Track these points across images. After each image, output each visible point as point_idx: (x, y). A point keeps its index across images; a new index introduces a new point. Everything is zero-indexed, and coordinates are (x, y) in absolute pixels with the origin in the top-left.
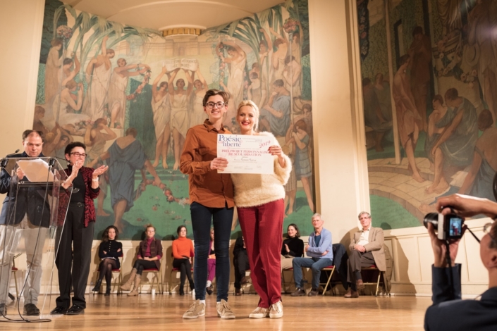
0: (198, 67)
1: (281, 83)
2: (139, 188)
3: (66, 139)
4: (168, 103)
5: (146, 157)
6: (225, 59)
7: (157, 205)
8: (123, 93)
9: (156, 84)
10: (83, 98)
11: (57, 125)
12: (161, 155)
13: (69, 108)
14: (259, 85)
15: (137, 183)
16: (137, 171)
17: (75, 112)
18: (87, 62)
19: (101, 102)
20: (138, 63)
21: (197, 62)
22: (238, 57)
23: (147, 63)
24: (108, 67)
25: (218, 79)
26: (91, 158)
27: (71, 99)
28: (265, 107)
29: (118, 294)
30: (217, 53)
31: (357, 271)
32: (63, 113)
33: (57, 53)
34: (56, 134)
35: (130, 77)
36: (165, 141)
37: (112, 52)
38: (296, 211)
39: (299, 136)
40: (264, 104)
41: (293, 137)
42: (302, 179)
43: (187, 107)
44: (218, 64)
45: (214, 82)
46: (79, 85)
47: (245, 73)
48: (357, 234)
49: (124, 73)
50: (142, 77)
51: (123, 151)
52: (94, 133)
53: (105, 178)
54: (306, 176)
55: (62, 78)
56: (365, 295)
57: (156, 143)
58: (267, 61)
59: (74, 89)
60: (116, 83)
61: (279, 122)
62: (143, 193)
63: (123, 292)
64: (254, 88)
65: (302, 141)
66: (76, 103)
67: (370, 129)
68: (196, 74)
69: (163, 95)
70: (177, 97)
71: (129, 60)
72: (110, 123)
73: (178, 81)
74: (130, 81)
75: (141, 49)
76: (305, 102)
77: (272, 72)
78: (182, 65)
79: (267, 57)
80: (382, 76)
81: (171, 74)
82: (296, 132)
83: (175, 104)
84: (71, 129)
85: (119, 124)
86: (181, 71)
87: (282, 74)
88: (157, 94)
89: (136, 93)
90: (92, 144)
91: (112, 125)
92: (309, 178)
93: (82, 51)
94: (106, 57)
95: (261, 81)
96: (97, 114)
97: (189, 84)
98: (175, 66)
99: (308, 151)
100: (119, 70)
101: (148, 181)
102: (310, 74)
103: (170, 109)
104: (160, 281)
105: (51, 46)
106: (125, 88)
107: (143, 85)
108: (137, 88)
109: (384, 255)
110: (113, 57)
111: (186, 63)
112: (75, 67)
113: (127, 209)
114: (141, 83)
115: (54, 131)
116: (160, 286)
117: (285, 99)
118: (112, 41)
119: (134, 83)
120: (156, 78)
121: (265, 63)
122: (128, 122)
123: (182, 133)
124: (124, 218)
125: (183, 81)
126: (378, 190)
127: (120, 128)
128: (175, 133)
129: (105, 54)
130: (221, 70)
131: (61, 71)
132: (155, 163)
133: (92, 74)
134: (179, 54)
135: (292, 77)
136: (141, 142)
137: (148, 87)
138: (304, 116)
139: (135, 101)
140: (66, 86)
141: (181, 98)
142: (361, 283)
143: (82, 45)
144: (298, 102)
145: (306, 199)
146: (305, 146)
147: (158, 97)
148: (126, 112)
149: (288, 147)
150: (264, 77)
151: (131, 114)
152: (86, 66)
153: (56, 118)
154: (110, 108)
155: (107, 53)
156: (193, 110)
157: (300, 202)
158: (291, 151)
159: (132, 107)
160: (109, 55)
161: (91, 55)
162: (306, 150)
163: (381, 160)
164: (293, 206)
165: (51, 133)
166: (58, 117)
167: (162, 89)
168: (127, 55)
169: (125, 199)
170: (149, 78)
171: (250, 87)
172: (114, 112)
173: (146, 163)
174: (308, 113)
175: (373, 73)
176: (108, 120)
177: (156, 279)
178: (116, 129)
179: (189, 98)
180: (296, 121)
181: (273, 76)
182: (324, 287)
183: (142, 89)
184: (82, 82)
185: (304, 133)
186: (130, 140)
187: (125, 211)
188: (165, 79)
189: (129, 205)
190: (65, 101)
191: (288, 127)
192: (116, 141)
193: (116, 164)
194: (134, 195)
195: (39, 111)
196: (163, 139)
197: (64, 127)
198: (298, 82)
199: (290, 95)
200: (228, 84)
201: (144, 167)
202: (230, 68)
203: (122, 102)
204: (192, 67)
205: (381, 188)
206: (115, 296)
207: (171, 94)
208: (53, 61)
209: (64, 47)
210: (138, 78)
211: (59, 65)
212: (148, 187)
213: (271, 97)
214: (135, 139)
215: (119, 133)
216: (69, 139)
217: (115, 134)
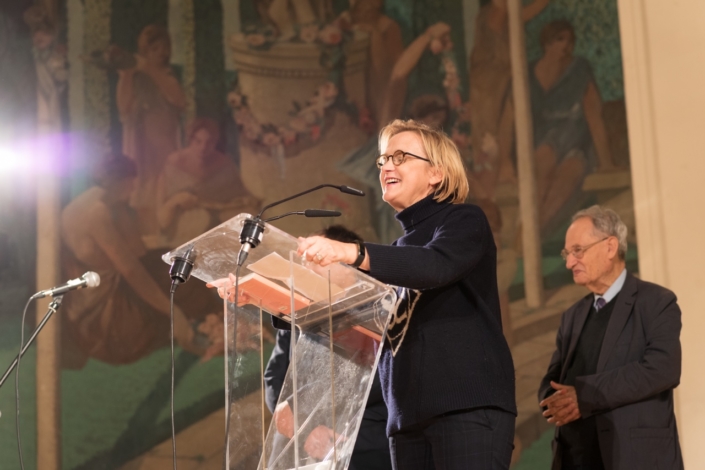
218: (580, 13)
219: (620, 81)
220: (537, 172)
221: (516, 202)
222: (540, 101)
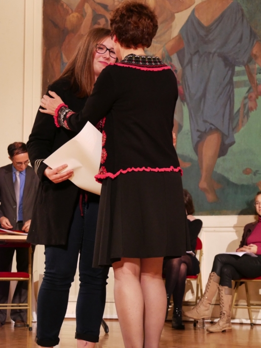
2: (244, 105)
15: (240, 94)
16: (237, 69)
34: (83, 15)
51: (208, 30)
62: (252, 114)
113: (223, 150)
115: (80, 9)
124: (219, 170)
136: (244, 7)
165: (75, 14)
169: (217, 130)
173: (255, 50)
187: (219, 156)
189: (227, 142)
192: (193, 11)
193: (196, 58)
194: (234, 120)
201: (252, 59)
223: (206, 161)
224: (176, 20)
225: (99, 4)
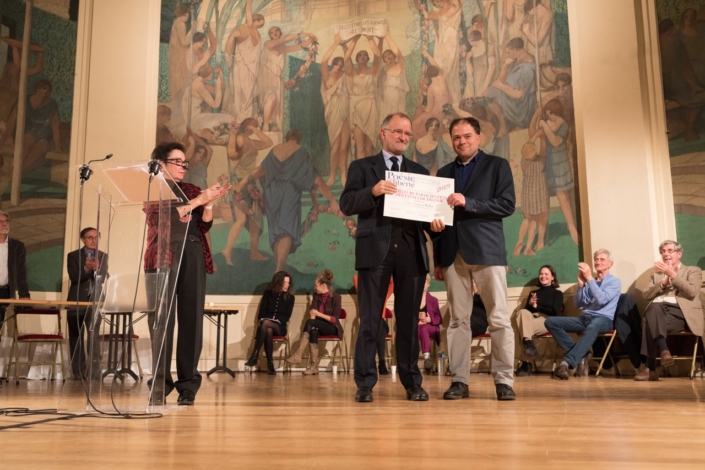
0: (388, 30)
1: (518, 43)
2: (309, 219)
3: (203, 151)
4: (345, 90)
5: (316, 172)
6: (429, 14)
7: (335, 242)
8: (279, 79)
9: (327, 61)
10: (223, 90)
11: (189, 132)
12: (338, 168)
13: (204, 106)
14: (484, 50)
15: (305, 211)
16: (304, 193)
17: (212, 110)
18: (226, 36)
19: (248, 94)
20: (298, 32)
21: (385, 22)
22: (448, 9)
23: (311, 31)
24: (255, 42)
25: (418, 46)
26: (239, 177)
27: (207, 92)
28: (493, 85)
29: (284, 372)
30: (417, 5)
31: (661, 337)
32: (196, 113)
33: (183, 26)
34: (188, 145)
35: (289, 54)
36: (343, 147)
37: (259, 18)
38: (550, 245)
39: (551, 126)
40: (493, 80)
41: (541, 128)
42: (558, 193)
43: (374, 93)
44: (418, 23)
45: (413, 52)
46: (216, 71)
47: (461, 33)
48: (656, 275)
49: (280, 48)
50: (305, 53)
51: (283, 164)
52: (240, 140)
53: (259, 204)
54: (565, 189)
55: (192, 62)
56: (670, 376)
57: (330, 150)
58: (496, 11)
59: (209, 78)
60: (268, 65)
61: (517, 106)
62: (314, 225)
63: (293, 369)
64: (476, 55)
65: (556, 133)
66: (214, 97)
67: (673, 105)
68: (384, 40)
69: (337, 78)
70: (358, 79)
71: (286, 29)
72: (263, 124)
73: (359, 55)
74: (287, 59)
75: (302, 11)
76: (560, 70)
77: (504, 26)
78: (364, 29)
79: (495, 4)
80: (695, 11)
81: (348, 45)
82: (546, 120)
83: (356, 90)
84: (208, 136)
85: (275, 125)
86: (362, 38)
87: (521, 29)
88: (328, 76)
89: (298, 77)
90: (239, 157)
91: (266, 127)
92: (569, 192)
93: (218, 21)
94: (251, 27)
95: (487, 44)
96: (243, 112)
97: (376, 58)
98: (352, 32)
99: (566, 149)
100: (272, 45)
101: (321, 207)
102: (567, 24)
103: (349, 98)
104: (344, 354)
105: (175, 17)
106: (282, 71)
107: (307, 65)
108: (299, 69)
109: (701, 311)
110: (262, 26)
111: (370, 26)
112: (209, 45)
113: (293, 249)
114: (305, 62)
115: (186, 139)
116: (345, 360)
117: (526, 69)
118: (260, 2)
119: (295, 63)
120: (325, 53)
121: (492, 13)
122: (288, 122)
123: (368, 133)
124: (290, 263)
125: (366, 54)
126: (690, 206)
127: (278, 130)
128: (358, 134)
129: (250, 23)
130: (423, 32)
131: (190, 52)
132: (330, 181)
133: (234, 53)
134: (359, 13)
135: (536, 32)
136: (309, 151)
137: (314, 67)
138: (560, 93)
139: (297, 89)
140: (199, 74)
141: (364, 80)
142: (667, 355)
143: (217, 12)
144: (548, 71)
145: (566, 225)
146: (561, 141)
147: (330, 81)
148: (284, 106)
149: (534, 144)
150: (492, 37)
151: (292, 109)
152: (224, 42)
153: (186, 122)
154: (261, 102)
155: (254, 21)
156: (383, 97)
157: (555, 231)
158: (538, 151)
159: (293, 98)
160: (257, 23)
161: (231, 25)
162: (564, 146)
163: (695, 154)
164: (545, 238)
166: (189, 120)
167: (336, 68)
168: (282, 21)
169: (289, 235)
170: (315, 53)
171: (470, 54)
172: (268, 107)
173: (317, 181)
174: (566, 88)
175: (677, 10)
176: (260, 120)
177: (338, 350)
178: (271, 133)
179: (376, 79)
180: (545, 103)
181: (506, 33)
182: (599, 361)
183: (306, 71)
184: (220, 66)
185: (560, 120)
186: (293, 147)
187: (290, 253)
188: (339, 52)
189: (296, 243)
190: (198, 96)
191: (533, 113)
192: (272, 150)
193: (273, 184)
194: (301, 229)
195: (164, 112)
196: (340, 143)
197: (199, 133)
198: (548, 38)
199: (534, 62)
200: (436, 53)
201: (314, 187)
202: (437, 27)
203: (278, 93)
204: (379, 31)
205: (696, 202)
206: (281, 374)
207: (348, 75)
208: (179, 39)
209: (193, 17)
210: (300, 54)
211: (187, 44)
212: (321, 215)
213: (504, 66)
214: (299, 146)
215: (276, 138)
216: (206, 151)
217: (270, 140)
218: (56, 80)
219: (70, 115)
220: (24, 145)
221: (12, 156)
222: (30, 114)
223: (280, 257)
224: (259, 155)
225: (201, 138)
